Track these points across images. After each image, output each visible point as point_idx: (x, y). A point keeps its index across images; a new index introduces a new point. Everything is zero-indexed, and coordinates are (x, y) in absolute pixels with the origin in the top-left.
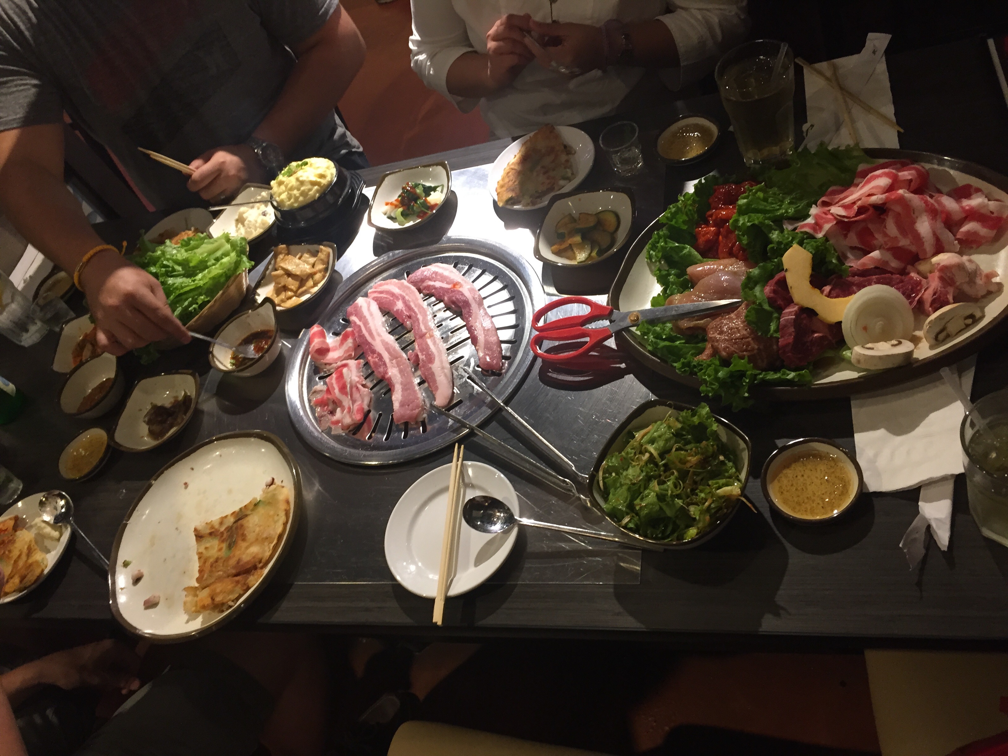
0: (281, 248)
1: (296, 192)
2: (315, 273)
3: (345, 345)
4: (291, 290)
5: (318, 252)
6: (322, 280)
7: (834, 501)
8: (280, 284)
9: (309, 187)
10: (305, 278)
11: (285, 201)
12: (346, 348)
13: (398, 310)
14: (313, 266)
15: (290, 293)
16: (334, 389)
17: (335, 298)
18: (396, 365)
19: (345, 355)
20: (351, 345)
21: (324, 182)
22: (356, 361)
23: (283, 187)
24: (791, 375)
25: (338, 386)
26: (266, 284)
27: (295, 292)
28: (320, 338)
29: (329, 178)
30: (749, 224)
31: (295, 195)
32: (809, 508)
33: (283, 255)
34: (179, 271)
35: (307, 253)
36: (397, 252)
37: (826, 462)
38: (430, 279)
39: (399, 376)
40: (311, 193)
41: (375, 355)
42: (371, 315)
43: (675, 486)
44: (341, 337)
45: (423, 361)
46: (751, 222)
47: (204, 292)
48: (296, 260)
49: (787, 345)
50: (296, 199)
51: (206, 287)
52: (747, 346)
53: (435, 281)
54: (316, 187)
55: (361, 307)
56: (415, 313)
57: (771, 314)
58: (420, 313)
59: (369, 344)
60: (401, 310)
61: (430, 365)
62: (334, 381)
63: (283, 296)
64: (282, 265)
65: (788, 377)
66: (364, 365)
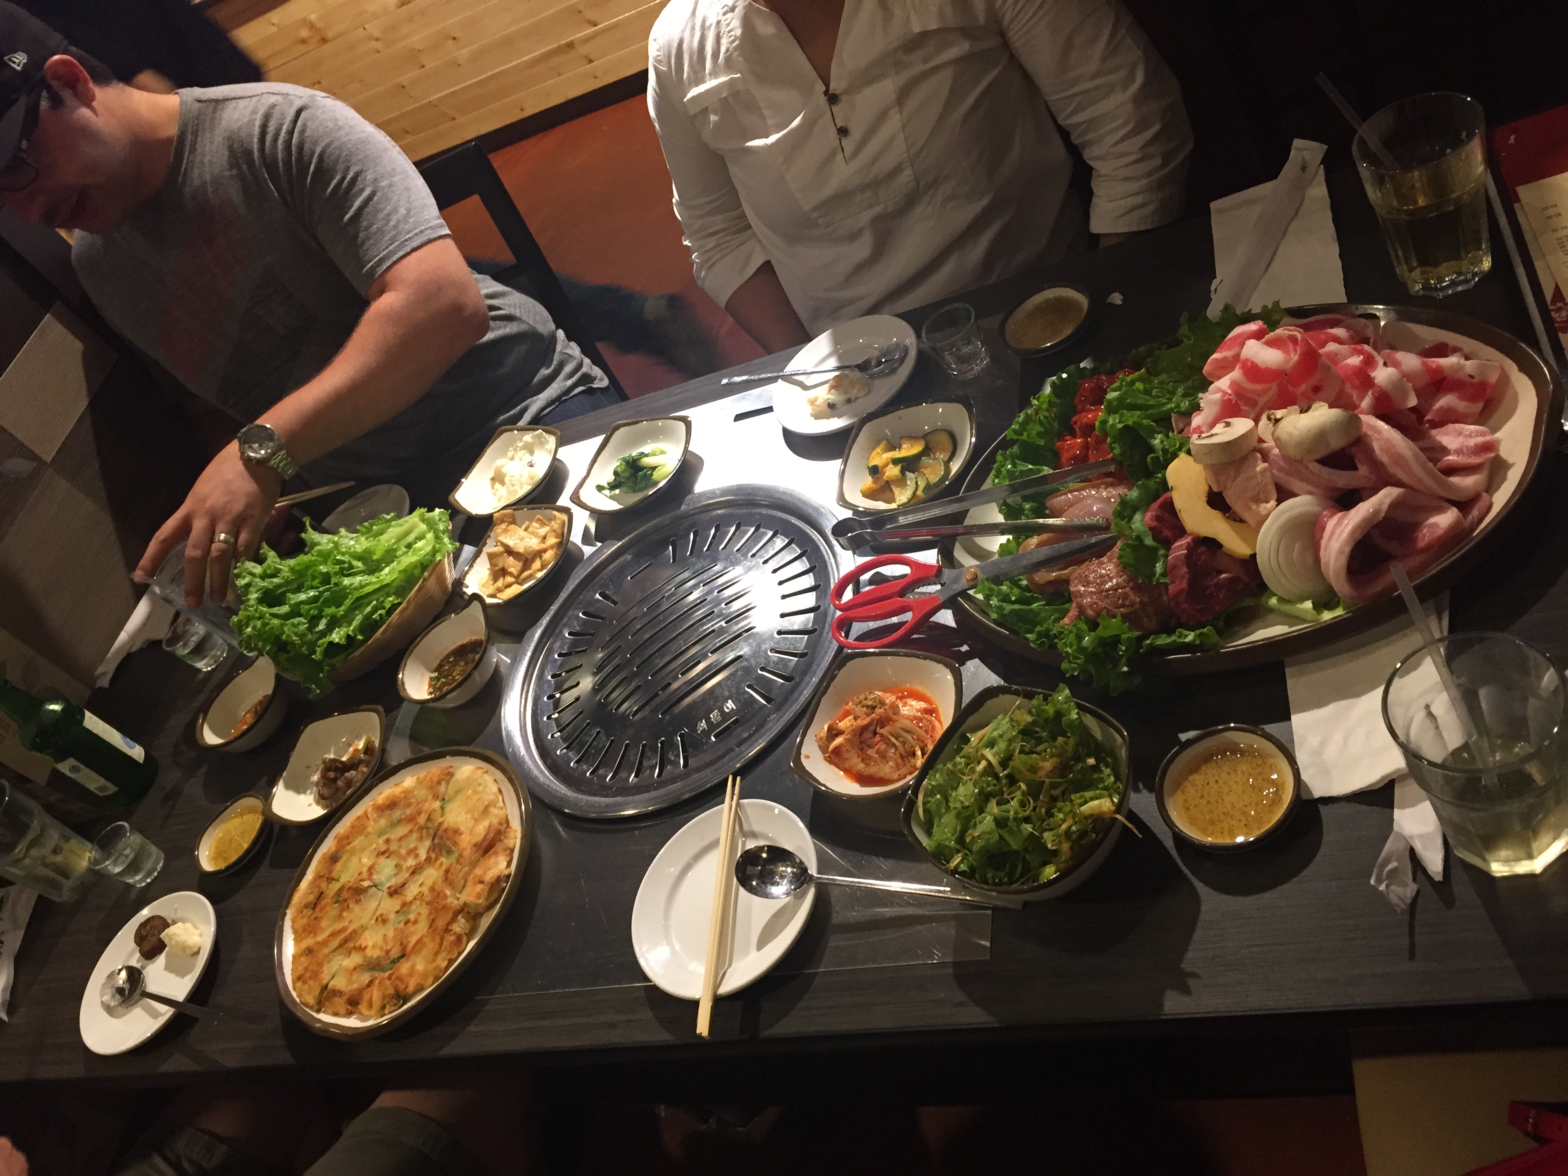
0: (504, 514)
2: (545, 551)
5: (550, 520)
6: (551, 561)
7: (1261, 814)
8: (497, 566)
10: (530, 557)
14: (543, 540)
15: (509, 579)
24: (1190, 637)
30: (1120, 426)
32: (1226, 829)
33: (506, 524)
34: (358, 567)
35: (536, 522)
37: (1250, 759)
43: (1023, 805)
46: (1123, 422)
47: (393, 590)
48: (521, 532)
49: (1180, 592)
51: (394, 585)
52: (1124, 599)
57: (1154, 550)
63: (500, 583)
64: (502, 539)
65: (1187, 640)
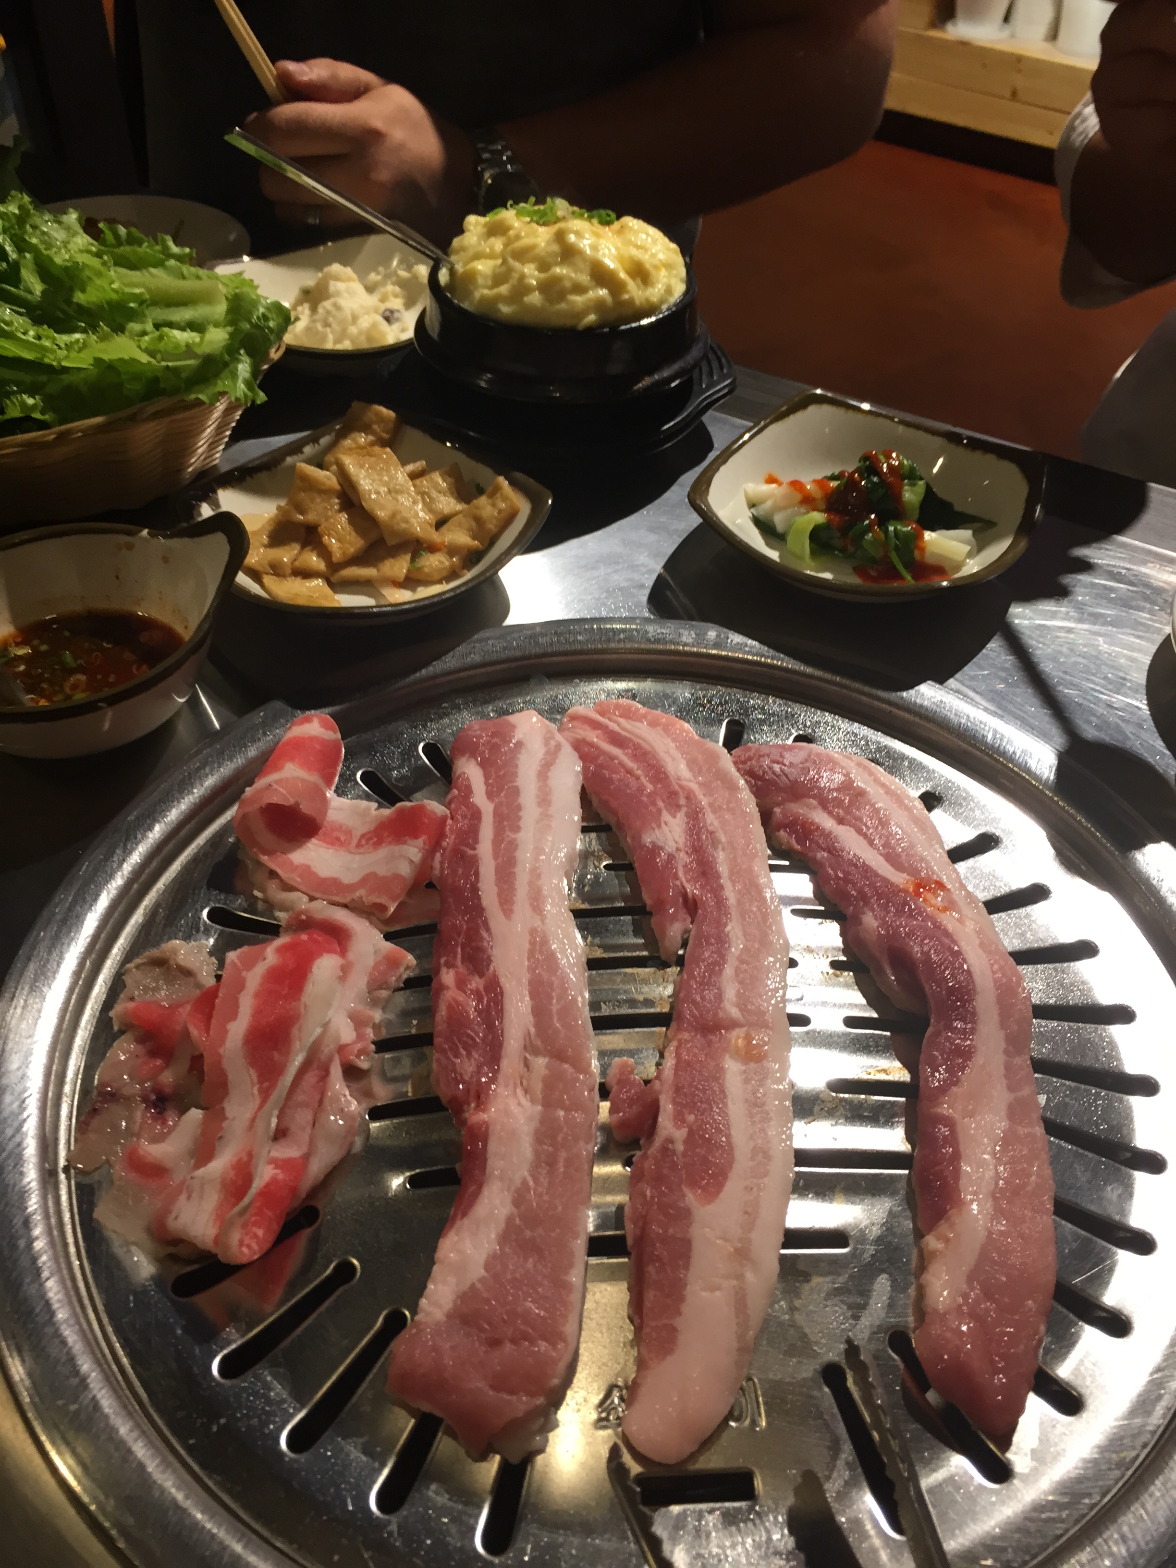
0: (378, 414)
1: (531, 273)
2: (432, 549)
3: (383, 852)
4: (324, 552)
5: (480, 491)
6: (440, 582)
8: (302, 513)
9: (584, 278)
10: (391, 542)
11: (480, 281)
12: (382, 871)
13: (656, 849)
14: (441, 523)
15: (314, 560)
16: (233, 1015)
17: (450, 662)
18: (538, 1087)
19: (361, 893)
20: (405, 870)
21: (635, 292)
22: (389, 945)
23: (498, 244)
25: (258, 1013)
26: (260, 491)
27: (334, 567)
28: (309, 768)
29: (654, 293)
31: (522, 277)
33: (371, 438)
35: (445, 475)
36: (737, 638)
38: (824, 804)
39: (526, 1149)
40: (578, 300)
41: (476, 983)
42: (544, 799)
44: (387, 812)
45: (666, 1150)
47: (51, 389)
48: (401, 475)
50: (522, 289)
51: (66, 378)
53: (841, 821)
54: (603, 292)
55: (519, 744)
56: (720, 903)
58: (743, 915)
59: (476, 910)
60: (671, 857)
61: (691, 1197)
62: (254, 978)
63: (286, 555)
64: (350, 464)
66: (410, 984)
